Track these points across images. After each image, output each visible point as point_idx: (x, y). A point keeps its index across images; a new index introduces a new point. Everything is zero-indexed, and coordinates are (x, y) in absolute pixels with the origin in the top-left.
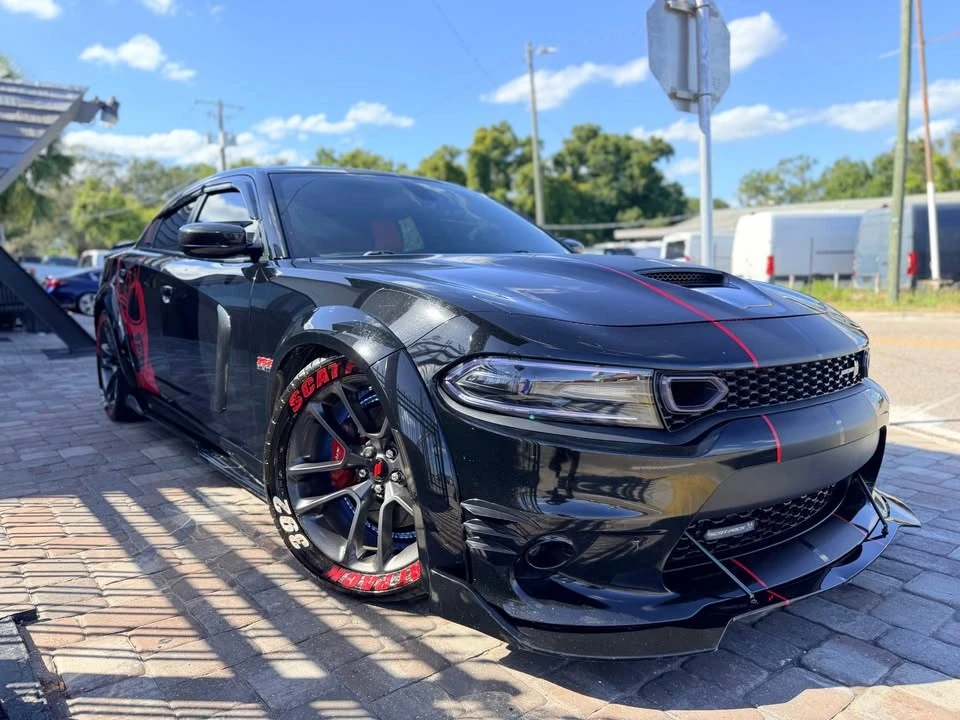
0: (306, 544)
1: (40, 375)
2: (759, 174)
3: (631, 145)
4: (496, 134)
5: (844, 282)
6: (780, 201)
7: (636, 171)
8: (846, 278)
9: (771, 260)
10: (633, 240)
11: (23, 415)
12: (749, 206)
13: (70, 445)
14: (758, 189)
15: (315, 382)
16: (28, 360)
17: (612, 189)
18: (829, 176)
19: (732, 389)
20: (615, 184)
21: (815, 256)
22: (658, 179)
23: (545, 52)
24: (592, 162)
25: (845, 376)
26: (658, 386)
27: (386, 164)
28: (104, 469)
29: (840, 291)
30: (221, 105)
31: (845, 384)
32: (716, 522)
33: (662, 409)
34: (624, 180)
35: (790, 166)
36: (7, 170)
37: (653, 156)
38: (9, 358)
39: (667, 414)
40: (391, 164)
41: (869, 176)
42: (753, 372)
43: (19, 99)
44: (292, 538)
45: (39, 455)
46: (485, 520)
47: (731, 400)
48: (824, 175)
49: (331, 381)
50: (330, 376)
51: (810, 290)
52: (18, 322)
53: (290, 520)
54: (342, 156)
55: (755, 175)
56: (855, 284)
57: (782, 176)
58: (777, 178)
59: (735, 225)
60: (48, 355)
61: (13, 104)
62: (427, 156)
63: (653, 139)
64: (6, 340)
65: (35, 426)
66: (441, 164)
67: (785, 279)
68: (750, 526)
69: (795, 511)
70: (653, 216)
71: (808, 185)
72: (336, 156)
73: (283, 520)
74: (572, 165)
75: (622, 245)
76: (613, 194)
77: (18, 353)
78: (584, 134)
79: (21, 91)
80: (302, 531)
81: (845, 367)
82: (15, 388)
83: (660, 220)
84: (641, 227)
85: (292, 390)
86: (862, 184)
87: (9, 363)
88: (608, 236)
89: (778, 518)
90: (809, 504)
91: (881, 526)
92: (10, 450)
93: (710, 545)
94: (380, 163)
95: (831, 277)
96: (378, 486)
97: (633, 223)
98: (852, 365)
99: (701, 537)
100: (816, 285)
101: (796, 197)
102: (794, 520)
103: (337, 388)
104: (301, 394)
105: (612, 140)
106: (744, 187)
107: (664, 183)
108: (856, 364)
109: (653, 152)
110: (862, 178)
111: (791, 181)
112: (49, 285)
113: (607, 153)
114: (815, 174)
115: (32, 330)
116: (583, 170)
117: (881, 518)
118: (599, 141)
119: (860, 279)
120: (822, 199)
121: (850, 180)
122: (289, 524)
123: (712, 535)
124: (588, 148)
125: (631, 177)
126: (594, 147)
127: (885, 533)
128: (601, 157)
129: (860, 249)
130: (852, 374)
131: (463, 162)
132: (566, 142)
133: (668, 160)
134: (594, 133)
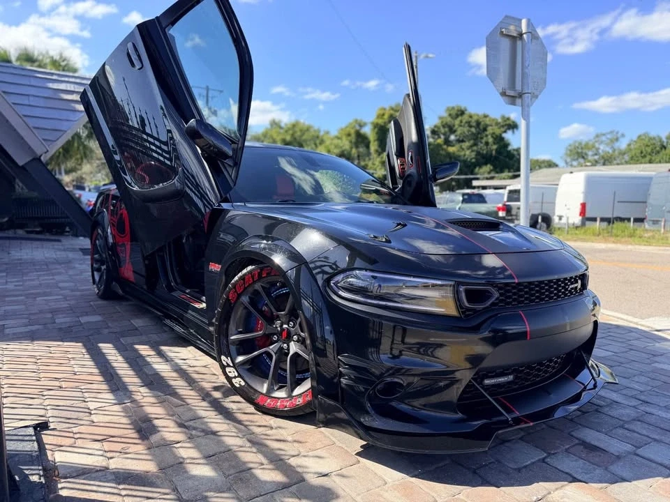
0: (243, 383)
1: (77, 266)
2: (580, 144)
3: (487, 121)
4: (392, 112)
5: (638, 224)
6: (595, 163)
7: (491, 140)
8: (640, 220)
9: (583, 206)
10: (484, 188)
11: (62, 292)
12: (572, 166)
13: (87, 314)
14: (579, 154)
15: (244, 283)
16: (71, 255)
17: (472, 151)
18: (632, 147)
19: (501, 295)
20: (475, 148)
21: (616, 204)
22: (507, 145)
23: (427, 57)
24: (458, 132)
25: (572, 289)
26: (457, 291)
27: (315, 131)
28: (106, 331)
29: (635, 230)
30: (208, 89)
31: (572, 294)
32: (490, 374)
33: (459, 305)
34: (481, 145)
35: (604, 138)
36: (66, 131)
37: (503, 129)
38: (58, 253)
39: (462, 308)
40: (319, 131)
41: (664, 147)
42: (514, 285)
43: (76, 86)
44: (234, 381)
45: (68, 320)
46: (352, 367)
47: (501, 301)
48: (629, 145)
49: (254, 282)
50: (253, 279)
51: (612, 228)
52: (67, 229)
53: (232, 369)
54: (286, 125)
55: (577, 145)
56: (646, 225)
57: (597, 145)
58: (593, 147)
59: (559, 179)
60: (83, 252)
61: (72, 89)
62: (343, 126)
63: (503, 117)
64: (59, 241)
65: (69, 300)
66: (352, 132)
67: (594, 220)
68: (511, 377)
69: (539, 370)
70: (502, 171)
71: (617, 153)
72: (283, 125)
73: (228, 370)
74: (444, 134)
75: (476, 191)
76: (473, 155)
77: (64, 250)
78: (454, 113)
79: (78, 81)
80: (240, 376)
81: (572, 283)
82: (60, 274)
83: (506, 174)
84: (492, 178)
85: (230, 289)
86: (658, 152)
87: (58, 256)
88: (468, 184)
89: (528, 374)
90: (548, 366)
91: (593, 382)
92: (49, 315)
93: (487, 388)
94: (312, 130)
95: (629, 220)
96: (285, 345)
97: (486, 175)
98: (577, 282)
99: (481, 383)
100: (618, 225)
101: (607, 161)
102: (538, 376)
103: (258, 286)
104: (236, 291)
105: (475, 118)
106: (569, 152)
107: (510, 148)
108: (579, 282)
109: (503, 126)
110: (658, 149)
111: (604, 149)
112: (89, 206)
113: (471, 126)
114: (623, 145)
115: (76, 235)
116: (452, 137)
117: (593, 378)
118: (465, 118)
119: (651, 222)
120: (627, 163)
121: (649, 150)
122: (232, 372)
123: (487, 382)
124: (457, 122)
125: (487, 144)
126: (461, 122)
127: (595, 386)
128: (466, 129)
129: (651, 201)
130: (576, 287)
131: (368, 131)
132: (441, 118)
133: (513, 132)
134: (462, 113)
